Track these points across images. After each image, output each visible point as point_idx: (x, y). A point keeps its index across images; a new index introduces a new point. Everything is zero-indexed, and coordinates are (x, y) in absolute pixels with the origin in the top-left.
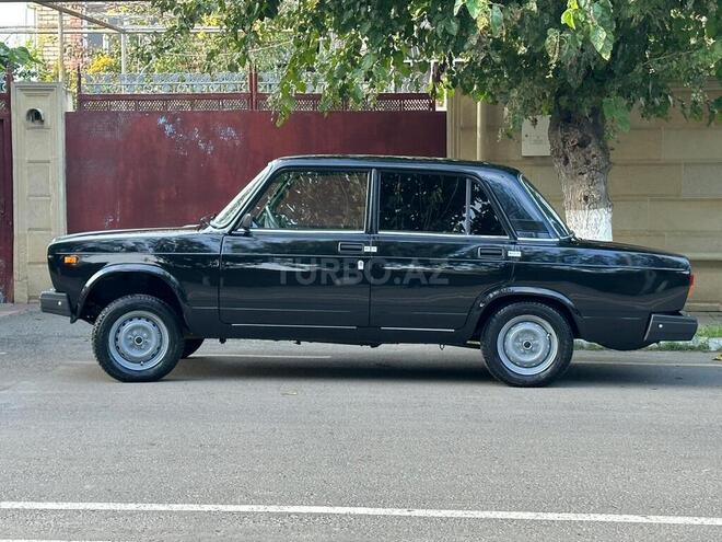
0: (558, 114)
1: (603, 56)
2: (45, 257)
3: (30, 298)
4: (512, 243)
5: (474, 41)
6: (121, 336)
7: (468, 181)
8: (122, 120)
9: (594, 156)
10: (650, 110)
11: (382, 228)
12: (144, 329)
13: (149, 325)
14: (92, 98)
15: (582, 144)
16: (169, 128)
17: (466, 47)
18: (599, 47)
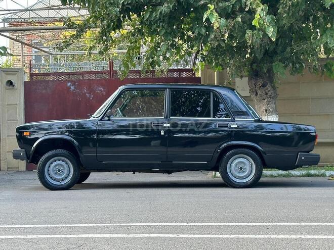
0: (252, 72)
1: (272, 39)
2: (14, 133)
3: (8, 169)
4: (233, 121)
5: (212, 36)
6: (51, 169)
7: (211, 93)
8: (51, 84)
9: (269, 91)
10: (295, 71)
11: (172, 116)
12: (62, 165)
13: (64, 163)
14: (37, 75)
15: (264, 86)
16: (72, 88)
17: (209, 40)
18: (270, 35)
